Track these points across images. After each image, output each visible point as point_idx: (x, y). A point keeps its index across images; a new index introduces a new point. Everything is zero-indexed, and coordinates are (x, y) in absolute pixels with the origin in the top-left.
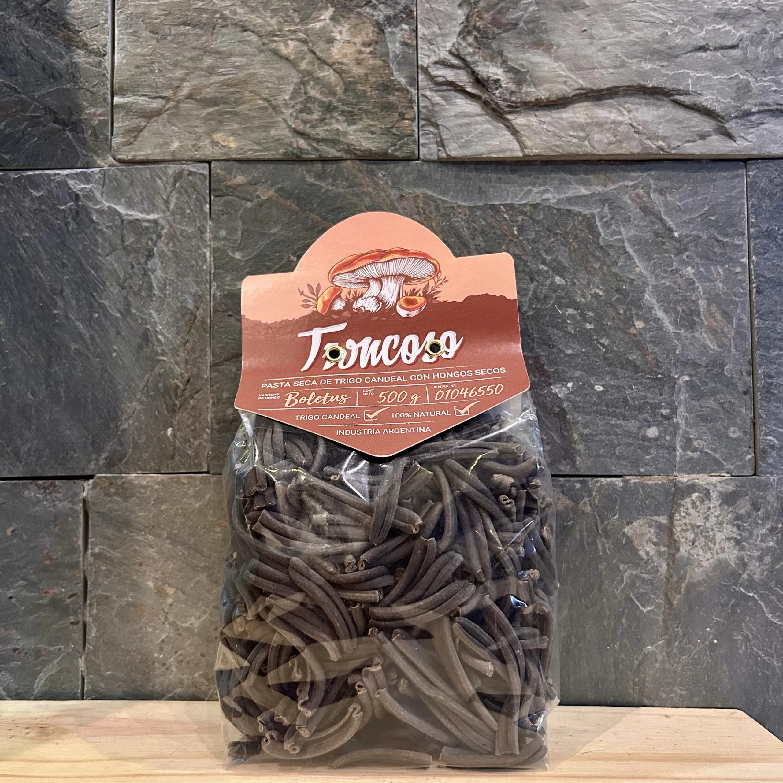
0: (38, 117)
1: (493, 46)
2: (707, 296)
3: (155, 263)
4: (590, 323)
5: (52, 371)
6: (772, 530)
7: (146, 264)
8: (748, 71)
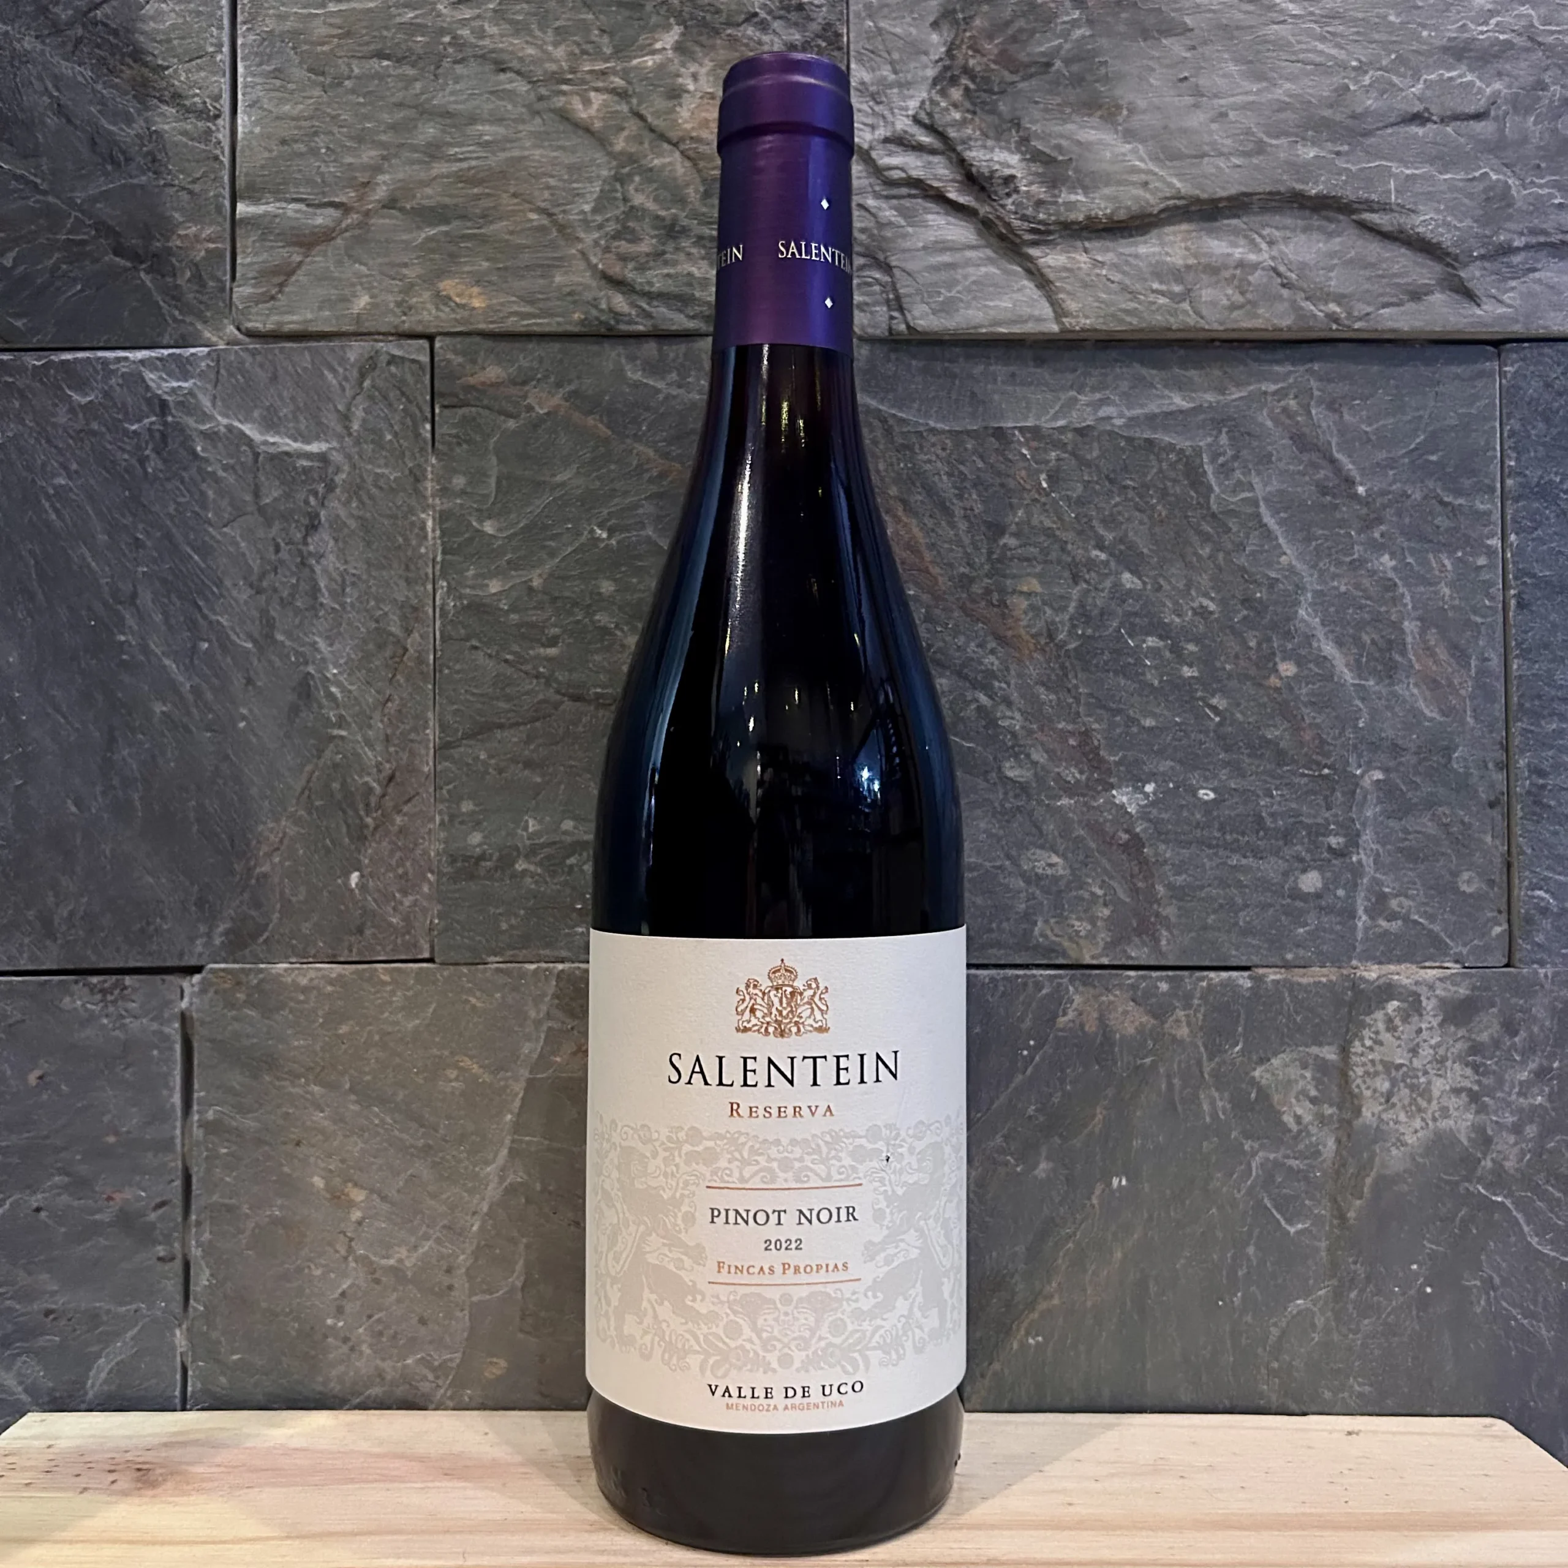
0: (83, 243)
1: (1002, 107)
2: (1420, 612)
3: (323, 540)
4: (1190, 666)
5: (115, 757)
6: (1542, 1074)
7: (306, 544)
8: (1506, 165)
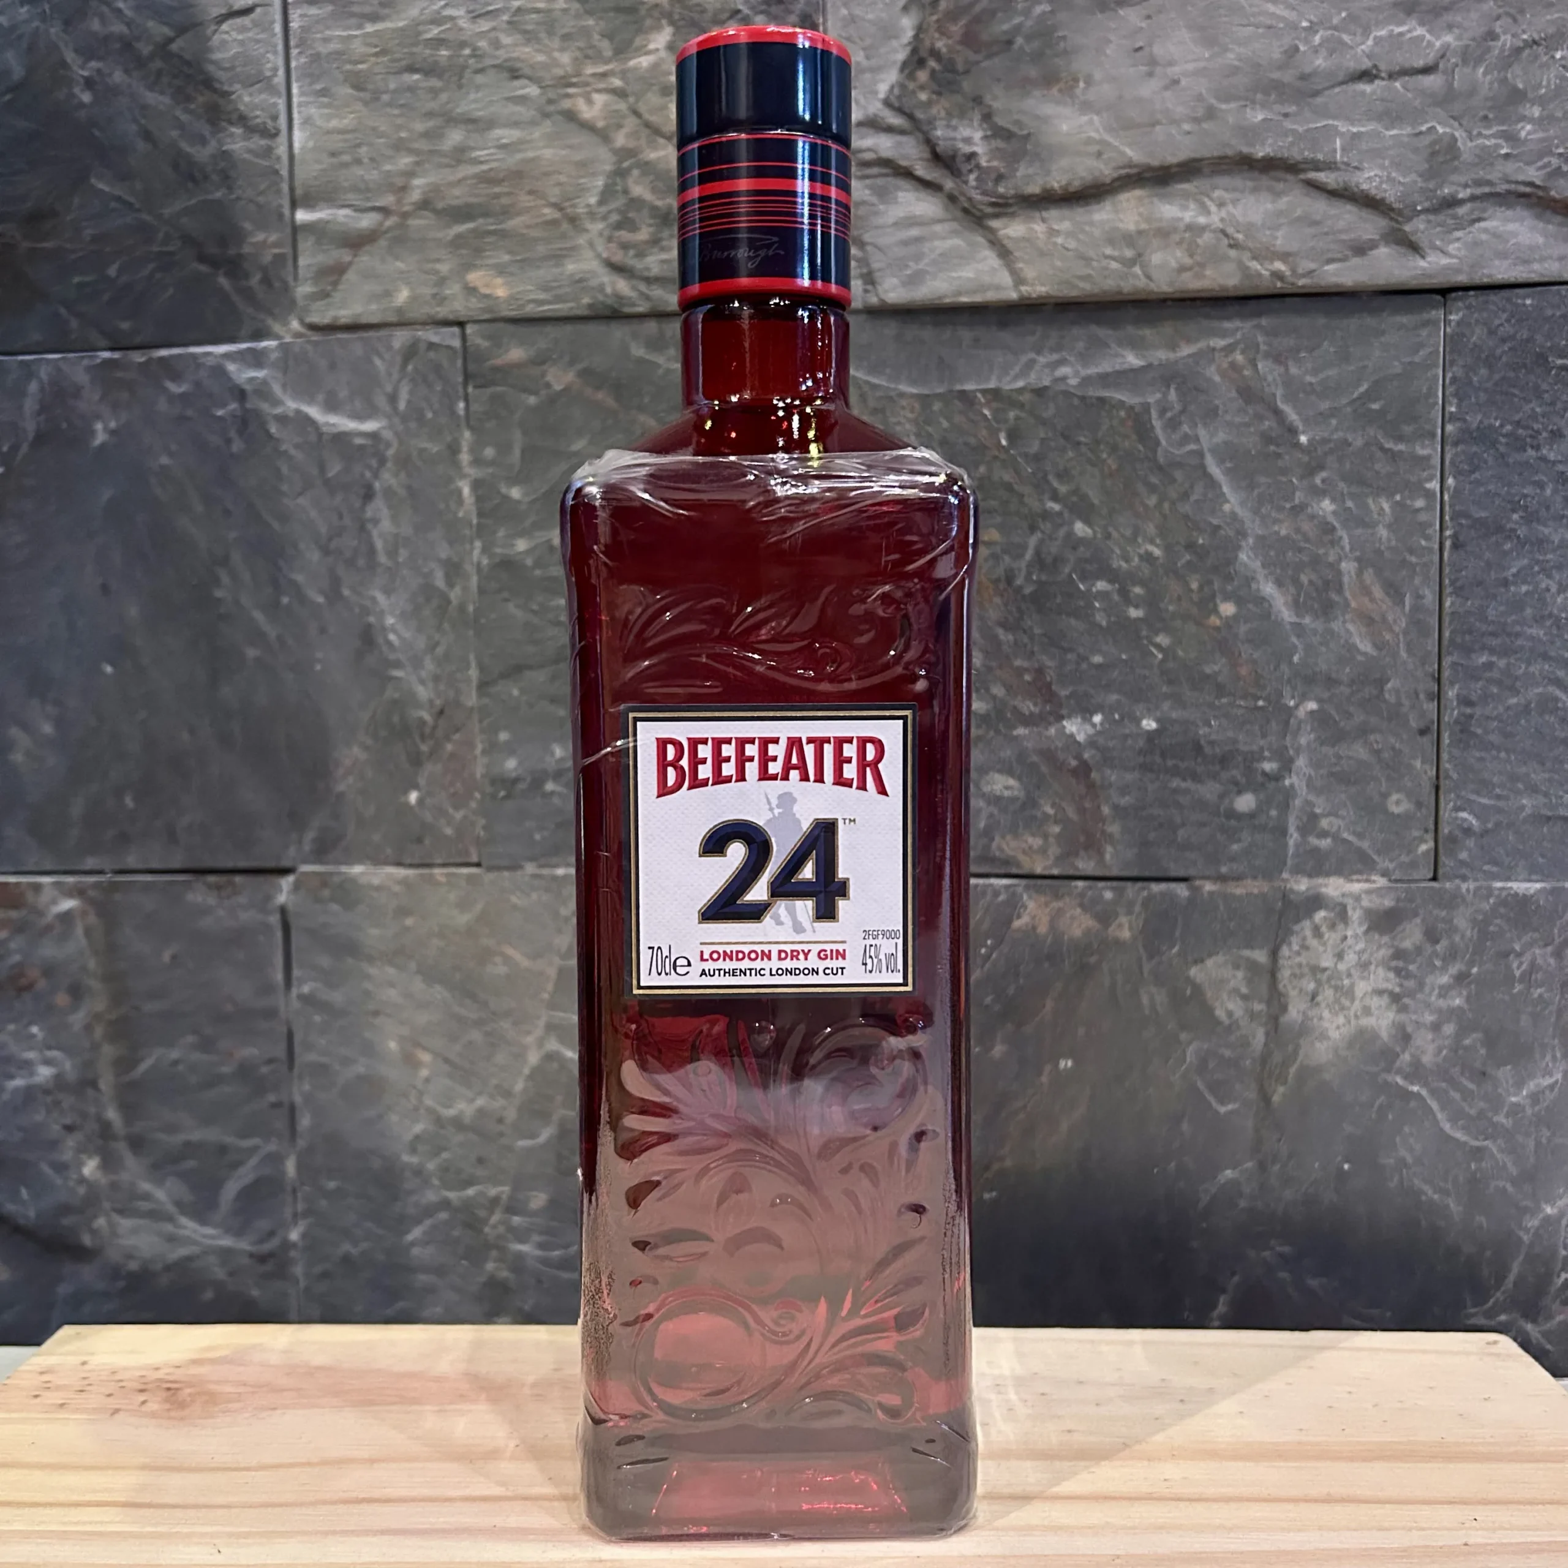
0: (171, 254)
1: (966, 85)
2: (1358, 554)
3: (378, 507)
4: (1137, 607)
5: (218, 694)
6: (1461, 979)
7: (363, 510)
8: (1454, 118)
